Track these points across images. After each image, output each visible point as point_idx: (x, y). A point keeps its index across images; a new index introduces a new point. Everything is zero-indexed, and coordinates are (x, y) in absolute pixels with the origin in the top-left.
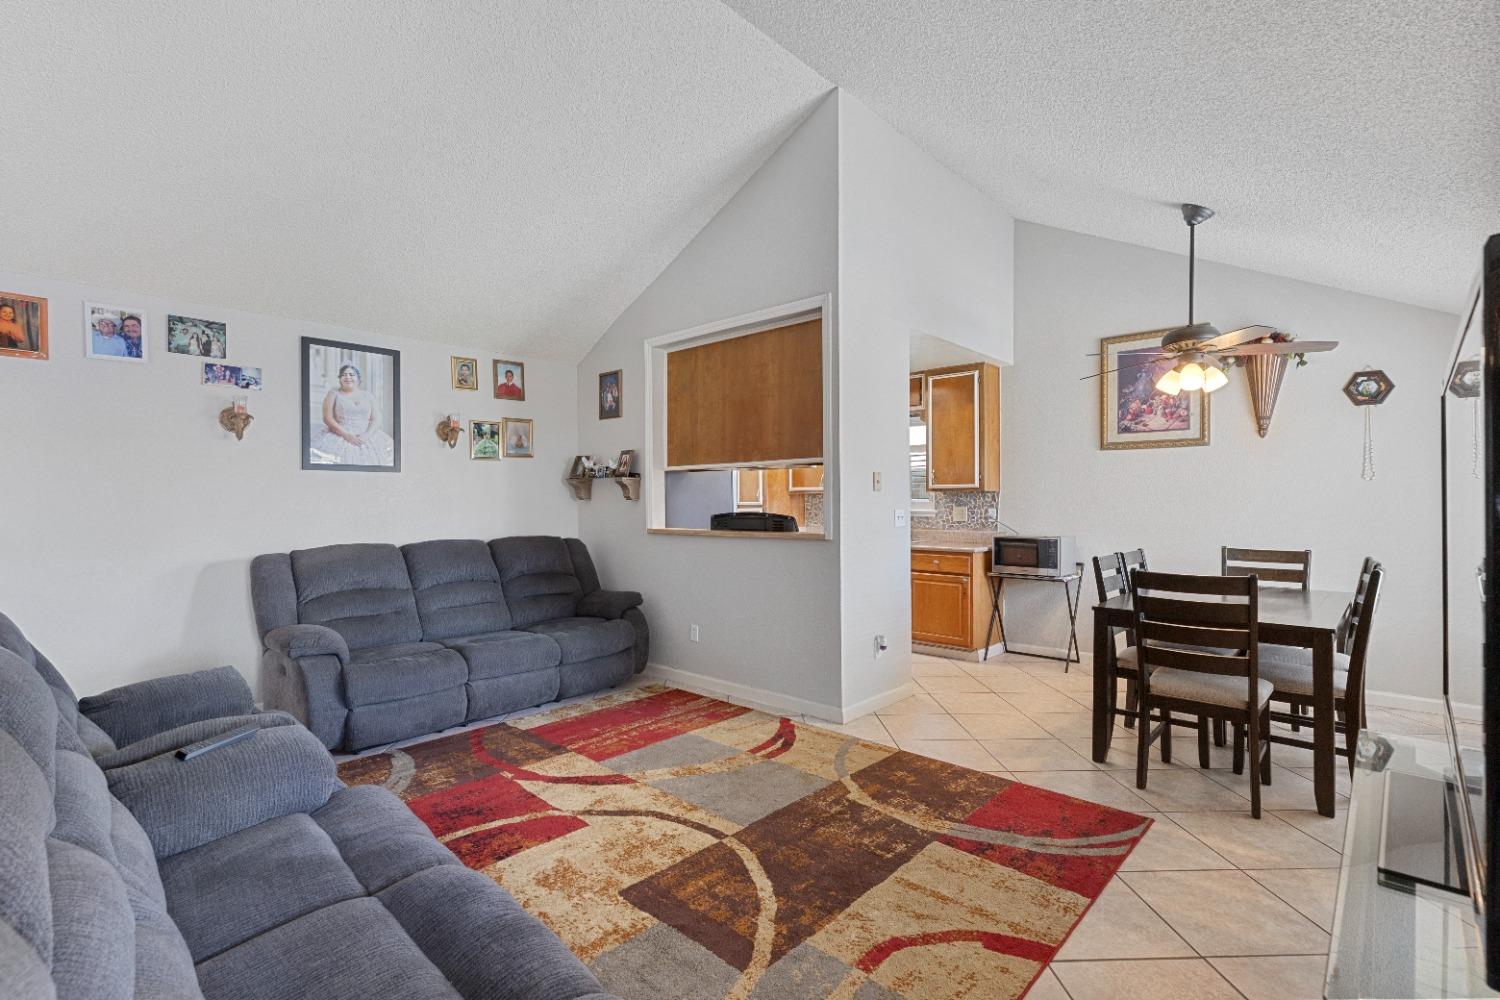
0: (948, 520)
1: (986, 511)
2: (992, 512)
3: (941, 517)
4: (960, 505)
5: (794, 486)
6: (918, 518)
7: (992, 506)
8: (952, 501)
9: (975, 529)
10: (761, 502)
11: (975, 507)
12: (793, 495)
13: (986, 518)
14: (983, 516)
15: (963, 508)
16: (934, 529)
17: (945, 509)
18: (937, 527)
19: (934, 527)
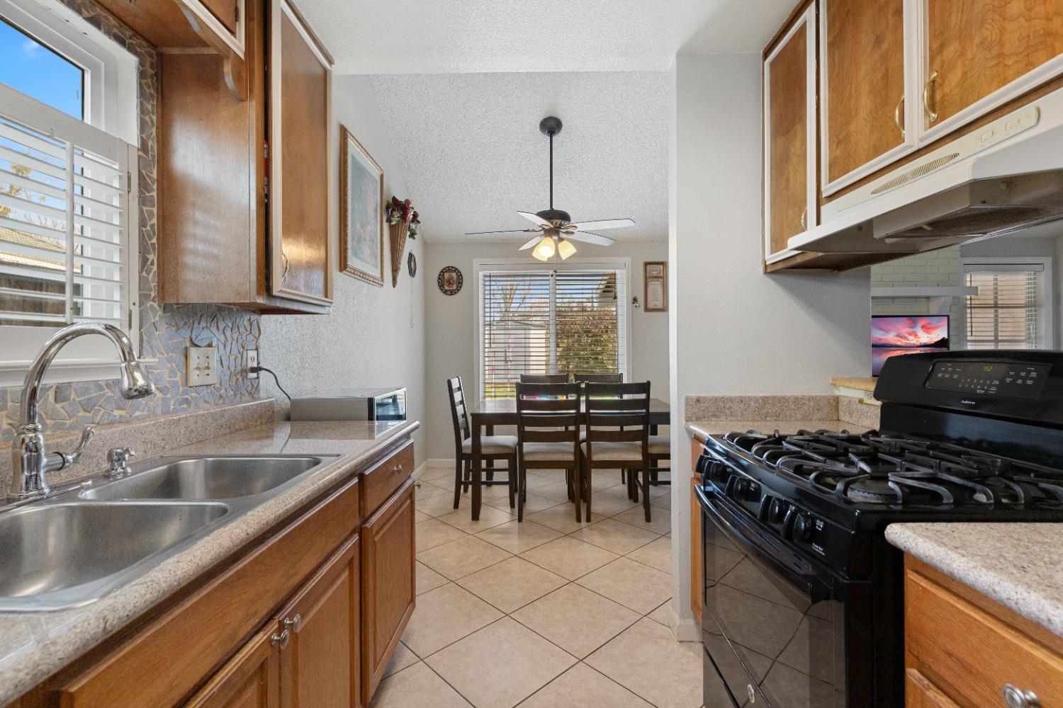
0: (175, 385)
3: (158, 379)
16: (138, 418)
17: (168, 354)
18: (146, 411)
19: (137, 413)
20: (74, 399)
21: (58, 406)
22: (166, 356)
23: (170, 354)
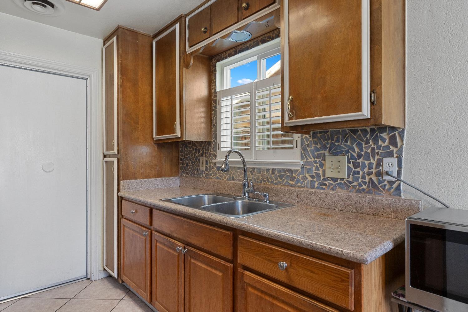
0: (318, 175)
1: (379, 164)
2: (389, 164)
3: (309, 171)
4: (336, 154)
5: (158, 134)
6: (280, 171)
7: (390, 155)
8: (324, 148)
9: (359, 191)
10: (116, 151)
11: (359, 156)
12: (160, 144)
13: (379, 174)
14: (374, 170)
15: (340, 157)
16: (298, 187)
17: (314, 159)
18: (303, 184)
19: (299, 184)
20: (276, 174)
21: (273, 175)
22: (313, 160)
23: (316, 159)
